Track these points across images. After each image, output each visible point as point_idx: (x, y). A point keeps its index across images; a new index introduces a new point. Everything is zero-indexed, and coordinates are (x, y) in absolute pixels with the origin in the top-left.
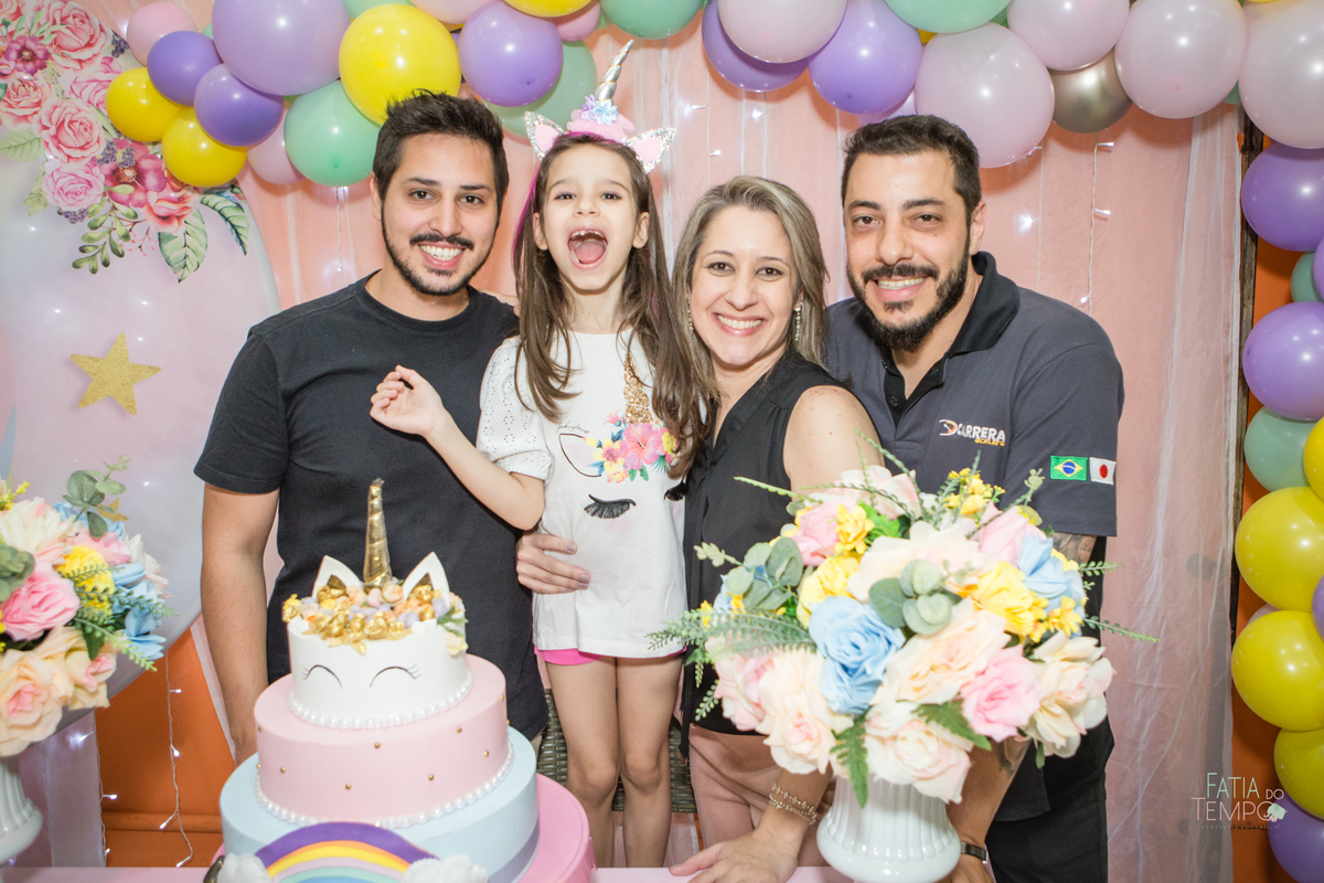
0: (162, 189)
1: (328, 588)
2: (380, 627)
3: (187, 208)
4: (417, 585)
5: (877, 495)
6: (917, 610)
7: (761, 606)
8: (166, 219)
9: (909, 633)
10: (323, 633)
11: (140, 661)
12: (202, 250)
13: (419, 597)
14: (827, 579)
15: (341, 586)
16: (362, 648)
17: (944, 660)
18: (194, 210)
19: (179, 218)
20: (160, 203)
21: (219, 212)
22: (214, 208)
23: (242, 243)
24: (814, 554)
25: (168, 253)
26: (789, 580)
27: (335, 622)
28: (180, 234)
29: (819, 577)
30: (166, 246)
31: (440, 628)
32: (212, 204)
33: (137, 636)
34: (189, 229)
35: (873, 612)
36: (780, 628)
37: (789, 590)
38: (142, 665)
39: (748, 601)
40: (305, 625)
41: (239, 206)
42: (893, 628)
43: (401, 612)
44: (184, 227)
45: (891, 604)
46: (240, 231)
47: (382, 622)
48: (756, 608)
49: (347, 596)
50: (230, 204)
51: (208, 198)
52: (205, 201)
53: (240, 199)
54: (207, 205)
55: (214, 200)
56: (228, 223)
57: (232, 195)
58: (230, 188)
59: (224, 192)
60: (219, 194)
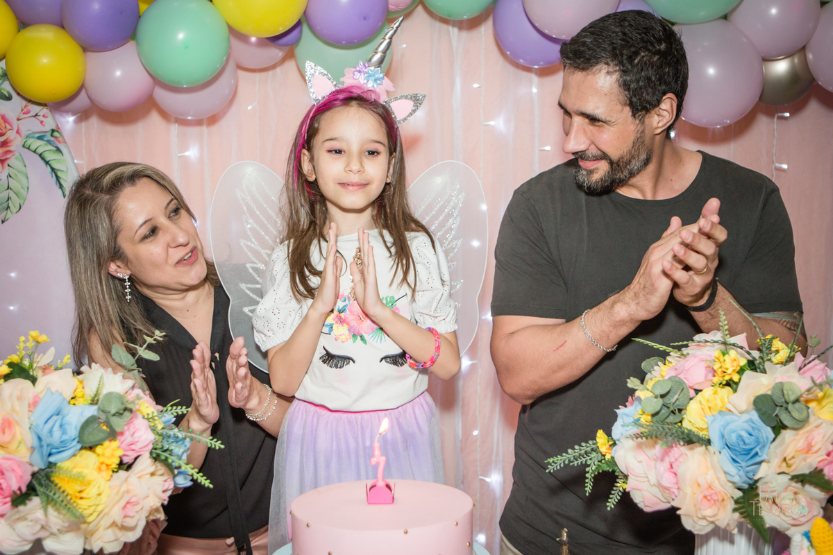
3: (10, 152)
7: (667, 421)
12: (24, 193)
17: (805, 447)
18: (17, 154)
19: (3, 161)
21: (40, 155)
22: (35, 152)
23: (61, 186)
26: (679, 404)
28: (3, 176)
29: (701, 401)
32: (33, 148)
34: (12, 172)
37: (677, 412)
39: (656, 419)
41: (58, 150)
44: (7, 170)
45: (767, 411)
46: (59, 174)
48: (664, 422)
50: (50, 147)
51: (30, 141)
52: (27, 145)
53: (59, 142)
54: (29, 148)
55: (35, 144)
56: (48, 166)
57: (52, 139)
58: (50, 132)
59: (44, 136)
60: (40, 138)
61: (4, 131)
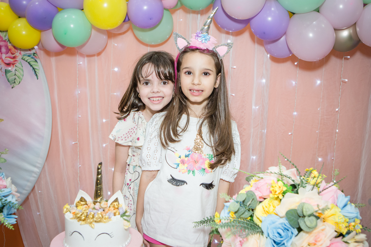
0: (7, 53)
1: (80, 201)
2: (100, 218)
3: (16, 61)
4: (113, 202)
5: (284, 176)
6: (305, 222)
7: (241, 216)
8: (8, 64)
9: (300, 230)
10: (78, 219)
11: (8, 226)
12: (21, 77)
13: (114, 207)
14: (266, 207)
15: (85, 201)
16: (93, 226)
17: (314, 242)
18: (19, 62)
19: (13, 64)
20: (6, 59)
21: (29, 63)
22: (26, 61)
23: (36, 75)
24: (260, 198)
25: (8, 77)
26: (251, 207)
27: (83, 215)
28: (13, 70)
29: (263, 206)
30: (8, 75)
31: (121, 218)
32: (26, 59)
33: (7, 215)
34: (17, 68)
35: (287, 222)
36: (250, 225)
37: (251, 210)
38: (9, 227)
39: (237, 214)
40: (71, 216)
41: (36, 61)
42: (294, 228)
43: (107, 212)
44: (15, 68)
45: (293, 219)
46: (36, 70)
47: (100, 216)
48: (240, 217)
49: (87, 204)
50: (33, 60)
51: (25, 57)
52: (23, 58)
53: (37, 58)
54: (24, 60)
55: (27, 58)
56: (32, 67)
57: (34, 56)
58: (33, 54)
59: (31, 55)
60: (29, 56)
61: (14, 53)
